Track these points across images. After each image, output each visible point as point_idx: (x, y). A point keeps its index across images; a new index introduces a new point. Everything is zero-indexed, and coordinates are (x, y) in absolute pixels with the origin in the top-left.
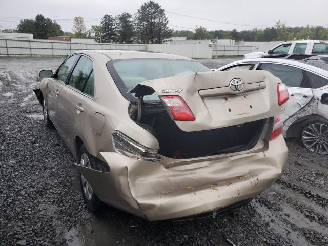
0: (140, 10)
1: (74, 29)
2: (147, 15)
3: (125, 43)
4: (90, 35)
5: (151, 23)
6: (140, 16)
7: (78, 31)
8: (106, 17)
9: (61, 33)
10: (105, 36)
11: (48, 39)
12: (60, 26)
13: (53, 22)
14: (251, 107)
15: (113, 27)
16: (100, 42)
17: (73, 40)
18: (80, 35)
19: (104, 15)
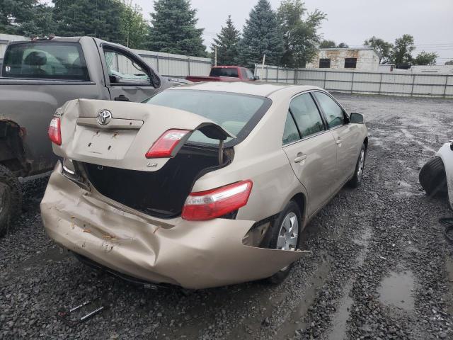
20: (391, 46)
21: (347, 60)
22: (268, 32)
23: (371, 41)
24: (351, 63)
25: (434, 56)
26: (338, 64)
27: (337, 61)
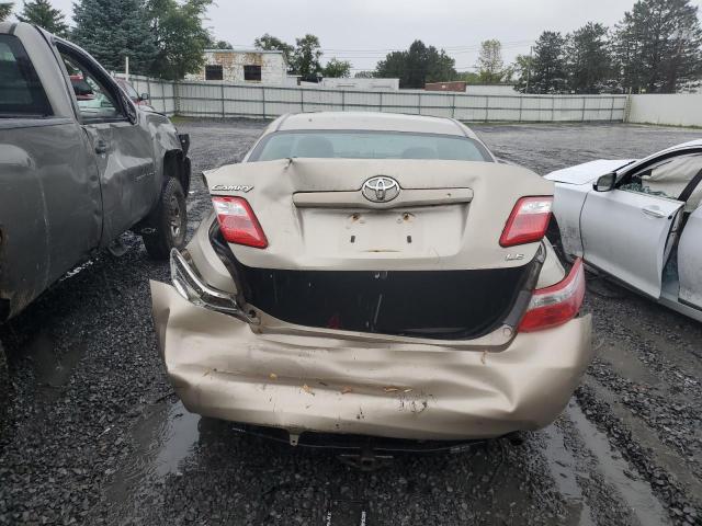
0: (632, 13)
1: (480, 64)
2: (648, 24)
3: (577, 93)
4: (509, 77)
5: (657, 42)
6: (629, 29)
7: (485, 70)
8: (546, 35)
9: (454, 75)
10: (538, 79)
11: (423, 88)
12: (453, 61)
13: (440, 53)
14: (409, 240)
15: (561, 57)
16: (524, 92)
17: (470, 89)
18: (489, 79)
19: (541, 33)
20: (291, 49)
21: (246, 68)
22: (124, 17)
23: (263, 40)
24: (253, 73)
25: (346, 66)
26: (234, 75)
27: (232, 69)
